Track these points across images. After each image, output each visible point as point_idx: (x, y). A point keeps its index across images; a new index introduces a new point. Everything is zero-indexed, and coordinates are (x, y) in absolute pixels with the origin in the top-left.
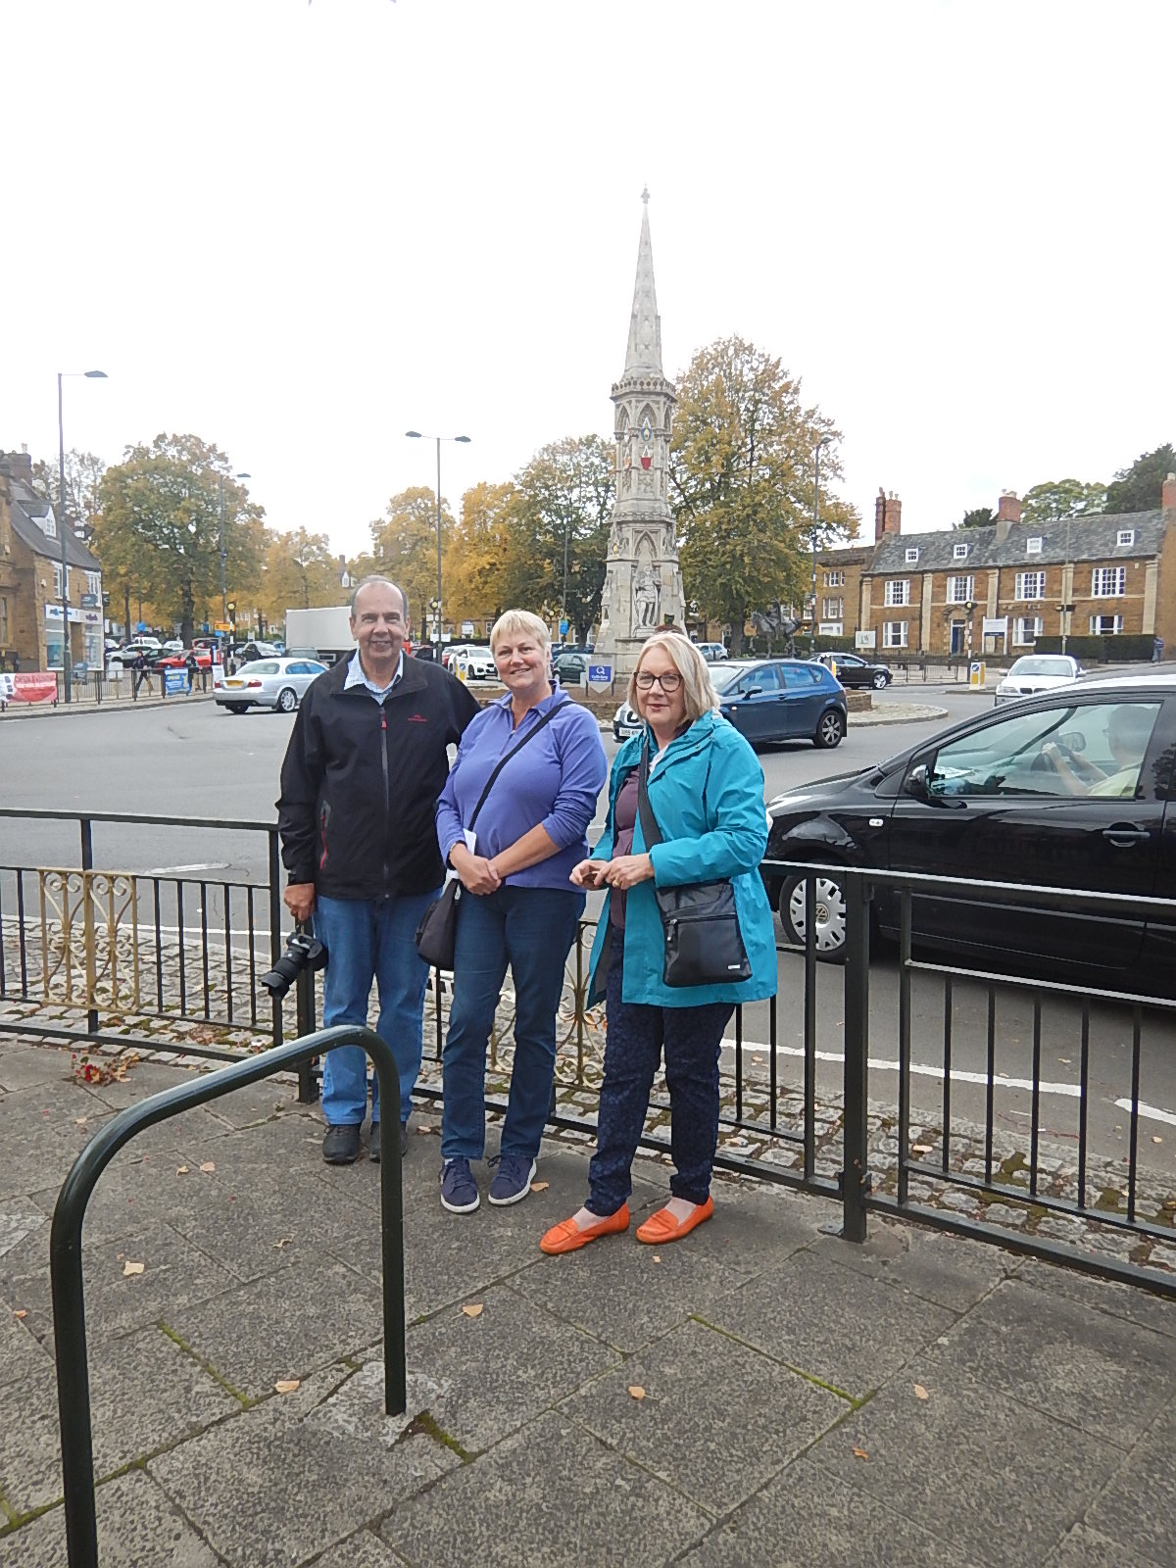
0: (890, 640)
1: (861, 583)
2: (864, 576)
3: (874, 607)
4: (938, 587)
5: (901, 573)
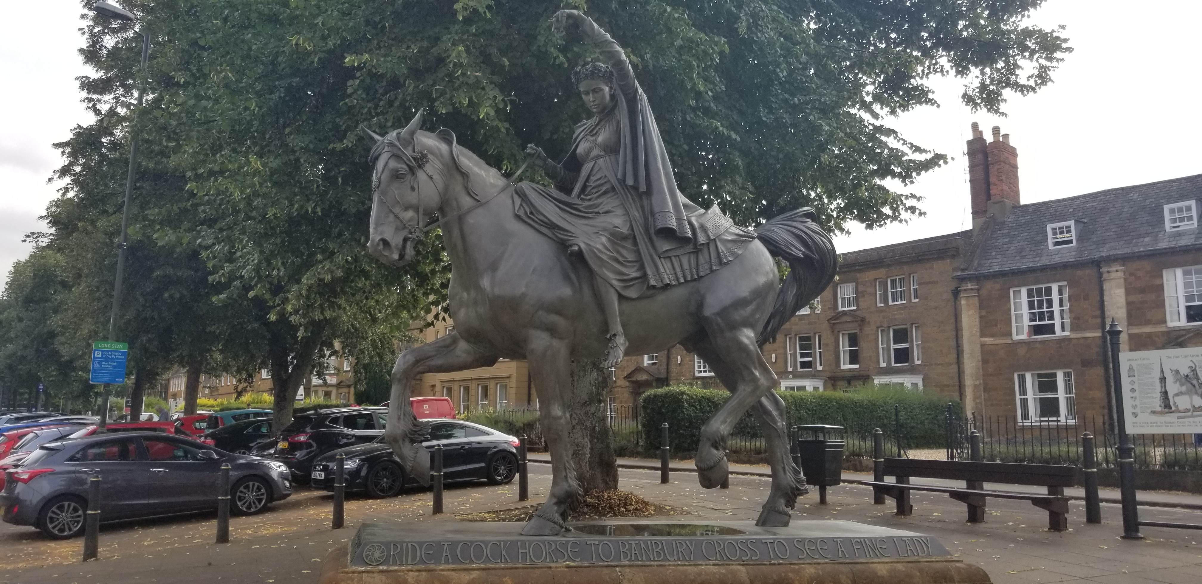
0: (1033, 409)
1: (956, 293)
2: (962, 280)
3: (988, 340)
4: (1142, 291)
5: (1044, 269)
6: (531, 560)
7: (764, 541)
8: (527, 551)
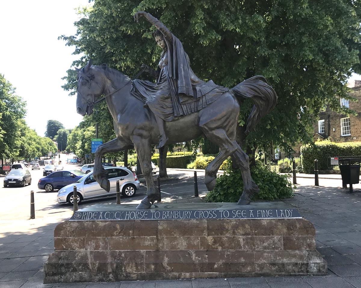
6: (129, 218)
7: (220, 211)
8: (129, 215)
